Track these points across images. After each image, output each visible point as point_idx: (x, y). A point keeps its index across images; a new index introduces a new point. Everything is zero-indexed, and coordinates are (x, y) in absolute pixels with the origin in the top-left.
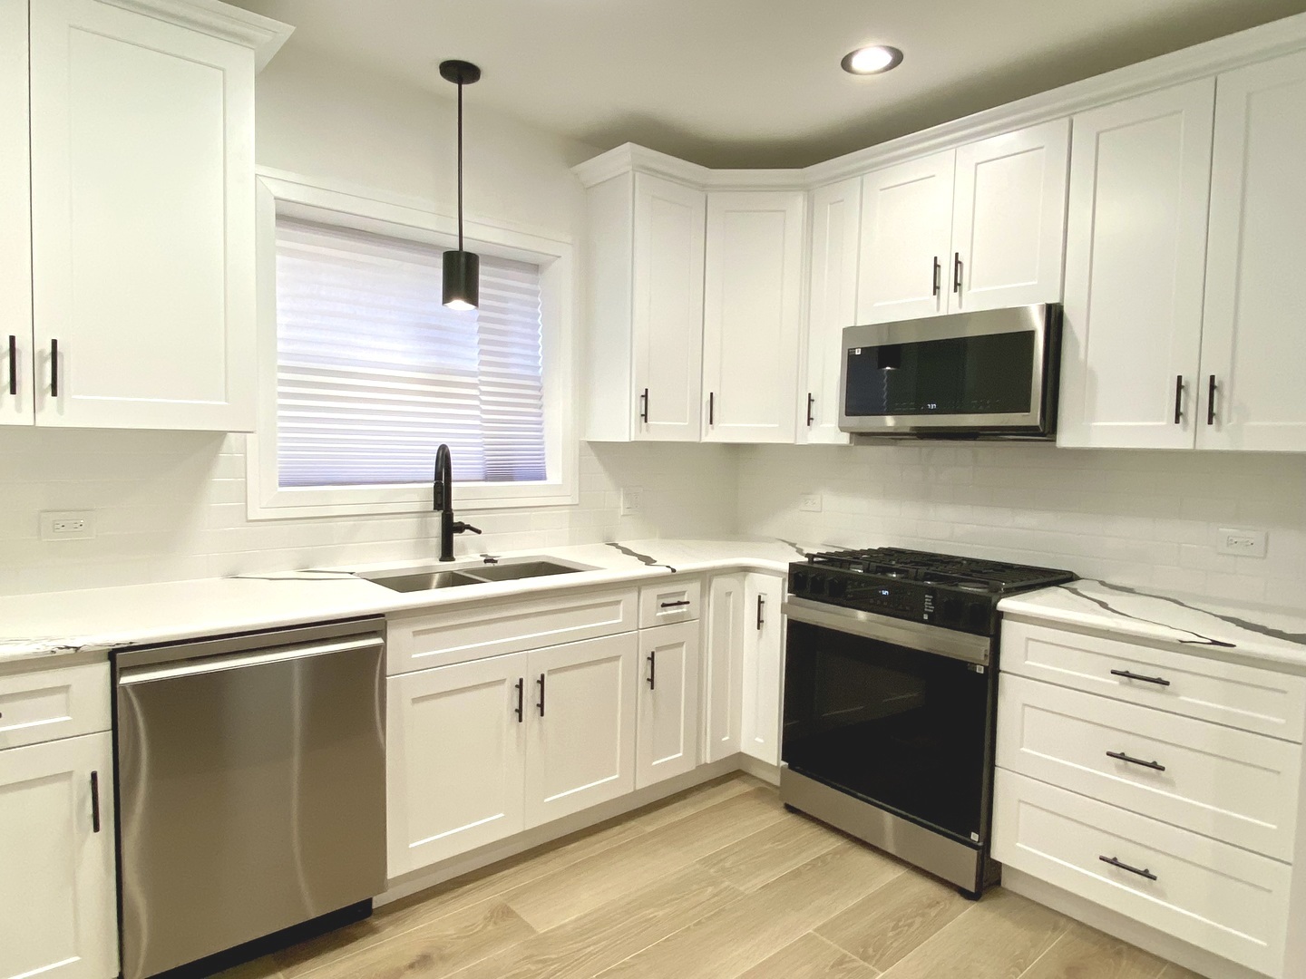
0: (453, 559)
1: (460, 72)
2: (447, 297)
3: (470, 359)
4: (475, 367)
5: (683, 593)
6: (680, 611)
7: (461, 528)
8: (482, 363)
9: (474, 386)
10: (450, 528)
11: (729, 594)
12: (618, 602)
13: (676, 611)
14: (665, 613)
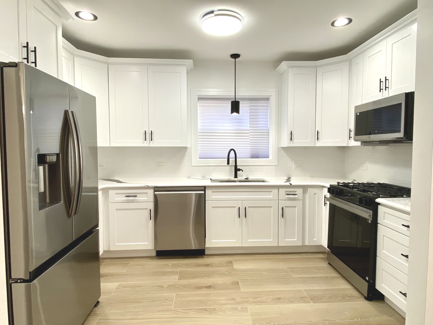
0: (237, 178)
1: (235, 56)
2: (232, 112)
3: (247, 126)
4: (248, 128)
5: (296, 192)
6: (294, 197)
7: (239, 170)
8: (250, 127)
9: (248, 133)
10: (237, 170)
11: (315, 194)
12: (271, 191)
13: (293, 197)
14: (288, 197)
